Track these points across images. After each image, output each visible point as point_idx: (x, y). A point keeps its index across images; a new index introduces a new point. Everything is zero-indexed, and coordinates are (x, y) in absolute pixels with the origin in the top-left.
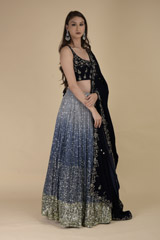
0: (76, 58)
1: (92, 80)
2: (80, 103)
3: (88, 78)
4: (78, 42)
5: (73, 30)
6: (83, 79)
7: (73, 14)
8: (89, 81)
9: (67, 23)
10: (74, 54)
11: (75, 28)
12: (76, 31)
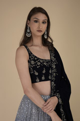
0: (32, 58)
1: (52, 81)
2: (38, 108)
3: (47, 79)
4: (37, 41)
5: (34, 27)
6: (41, 80)
7: (36, 10)
8: (49, 82)
9: (29, 18)
10: (30, 54)
11: (37, 24)
12: (38, 28)
